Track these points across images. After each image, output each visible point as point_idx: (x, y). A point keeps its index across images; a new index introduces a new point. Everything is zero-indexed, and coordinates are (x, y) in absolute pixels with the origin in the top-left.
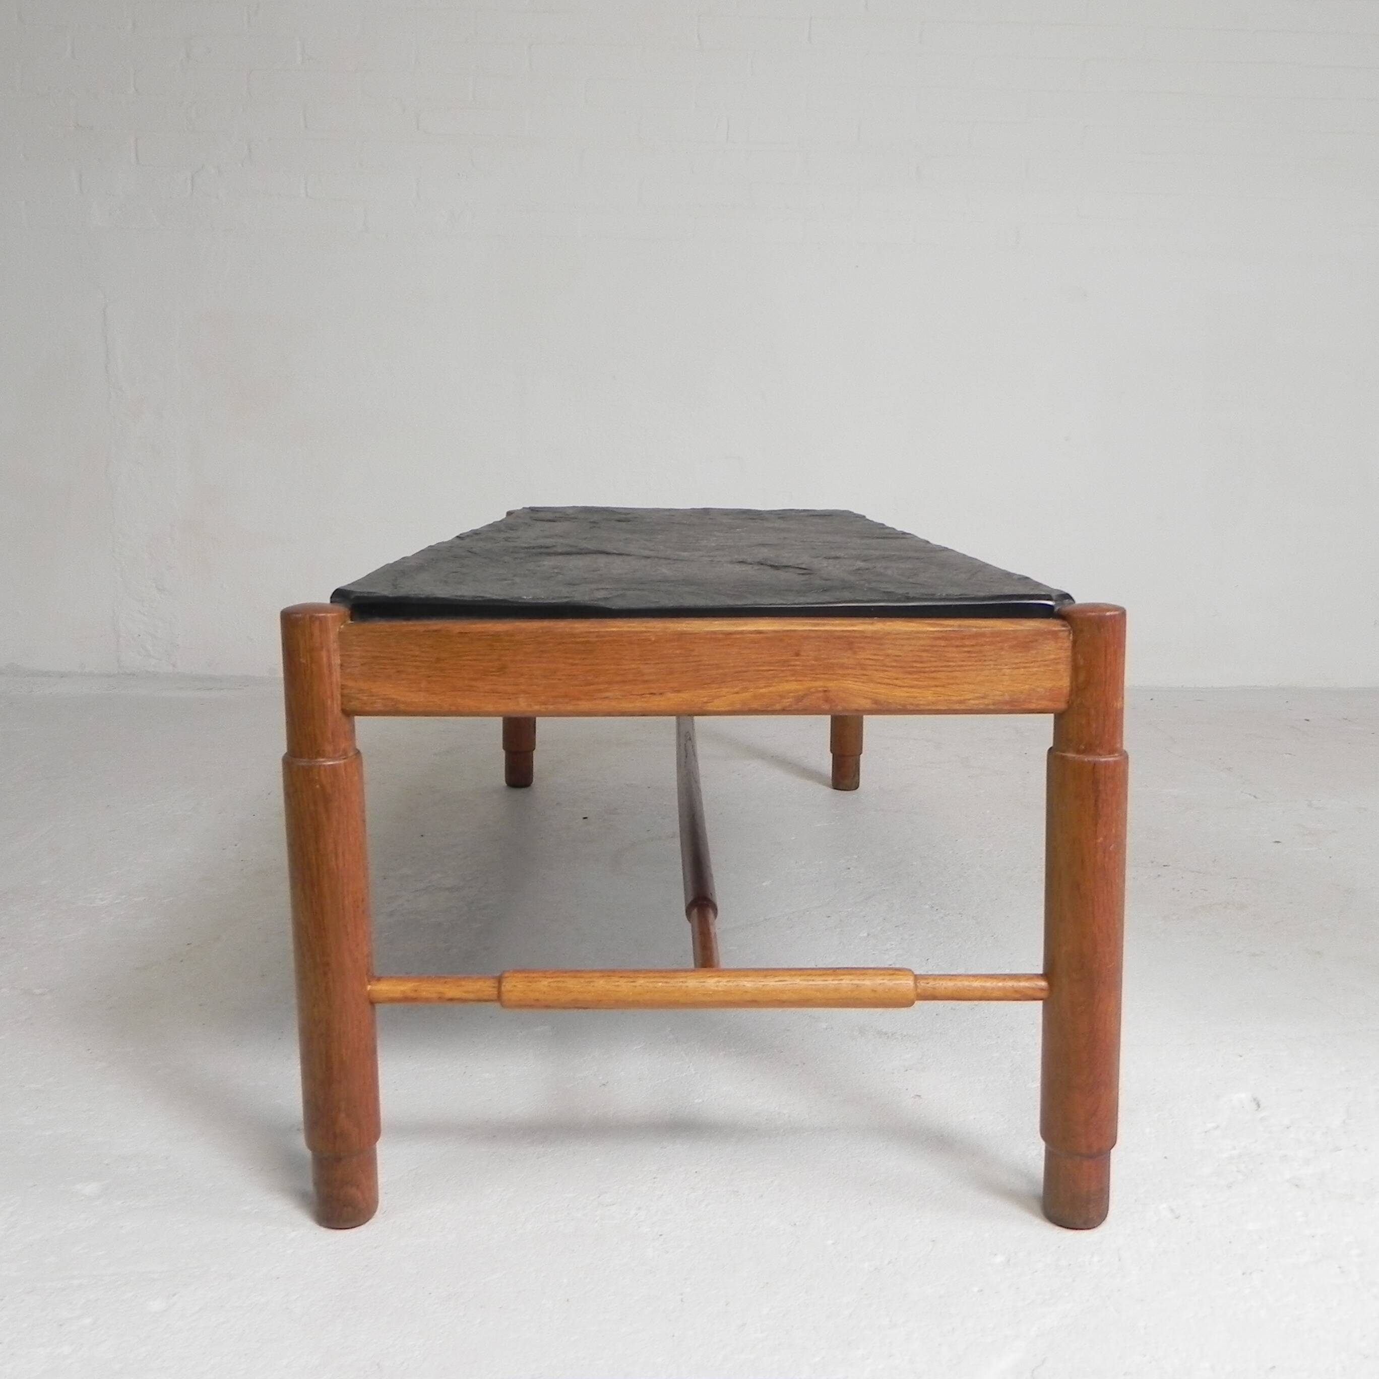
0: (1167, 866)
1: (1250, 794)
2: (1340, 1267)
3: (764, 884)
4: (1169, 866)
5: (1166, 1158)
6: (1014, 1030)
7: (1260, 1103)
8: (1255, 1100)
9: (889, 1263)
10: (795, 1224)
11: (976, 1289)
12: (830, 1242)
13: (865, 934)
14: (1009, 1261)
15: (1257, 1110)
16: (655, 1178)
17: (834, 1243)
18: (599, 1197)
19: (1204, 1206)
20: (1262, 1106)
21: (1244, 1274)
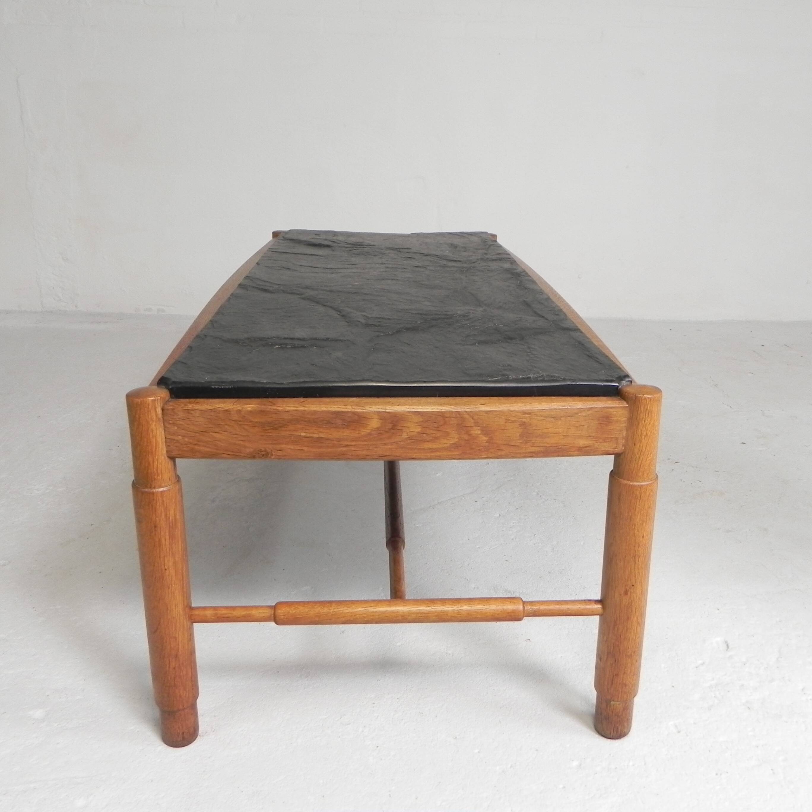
0: (677, 462)
1: (728, 406)
2: (772, 770)
3: (438, 475)
4: (679, 462)
5: (673, 687)
6: (585, 589)
7: (729, 645)
8: (726, 642)
9: (511, 767)
10: (456, 738)
11: (561, 786)
12: (476, 751)
13: (498, 515)
14: (581, 765)
15: (727, 650)
16: (374, 704)
17: (479, 752)
18: (341, 718)
19: (695, 723)
20: (730, 647)
21: (717, 774)
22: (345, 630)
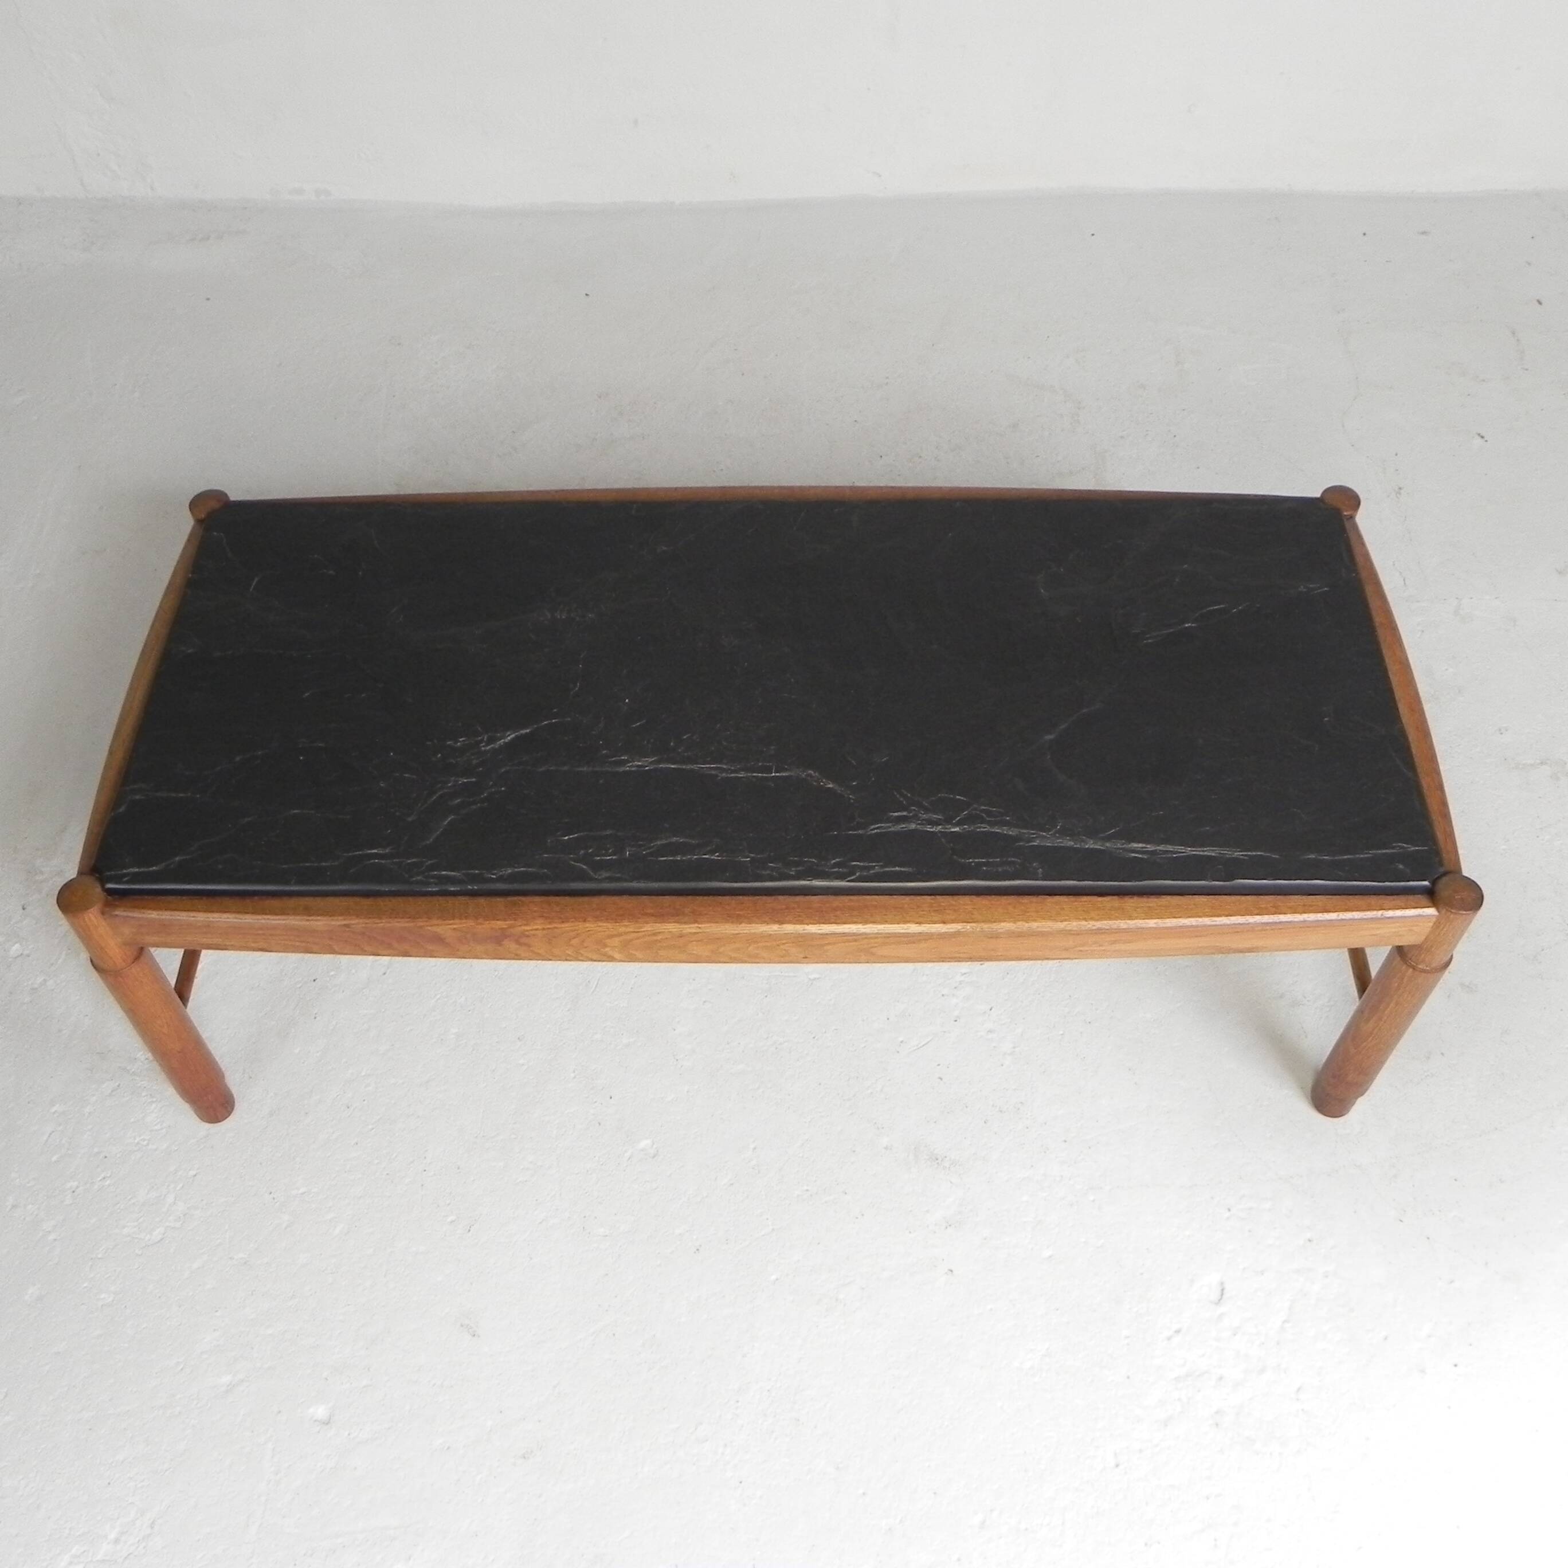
7: (1224, 1291)
8: (1222, 1284)
9: (900, 1522)
12: (861, 1491)
15: (1219, 1300)
16: (738, 1402)
17: (864, 1494)
18: (696, 1429)
19: (1141, 1451)
20: (1225, 1297)
21: (1146, 1544)
22: (701, 1246)
